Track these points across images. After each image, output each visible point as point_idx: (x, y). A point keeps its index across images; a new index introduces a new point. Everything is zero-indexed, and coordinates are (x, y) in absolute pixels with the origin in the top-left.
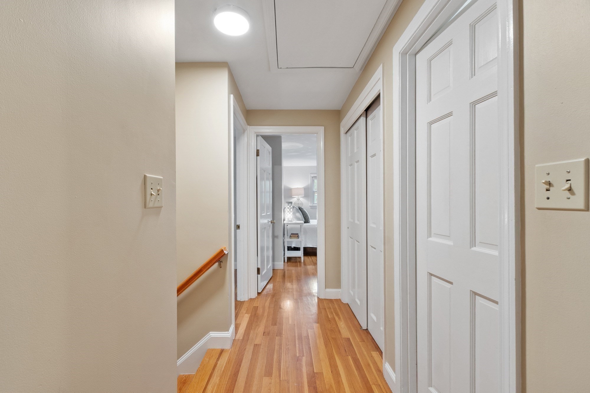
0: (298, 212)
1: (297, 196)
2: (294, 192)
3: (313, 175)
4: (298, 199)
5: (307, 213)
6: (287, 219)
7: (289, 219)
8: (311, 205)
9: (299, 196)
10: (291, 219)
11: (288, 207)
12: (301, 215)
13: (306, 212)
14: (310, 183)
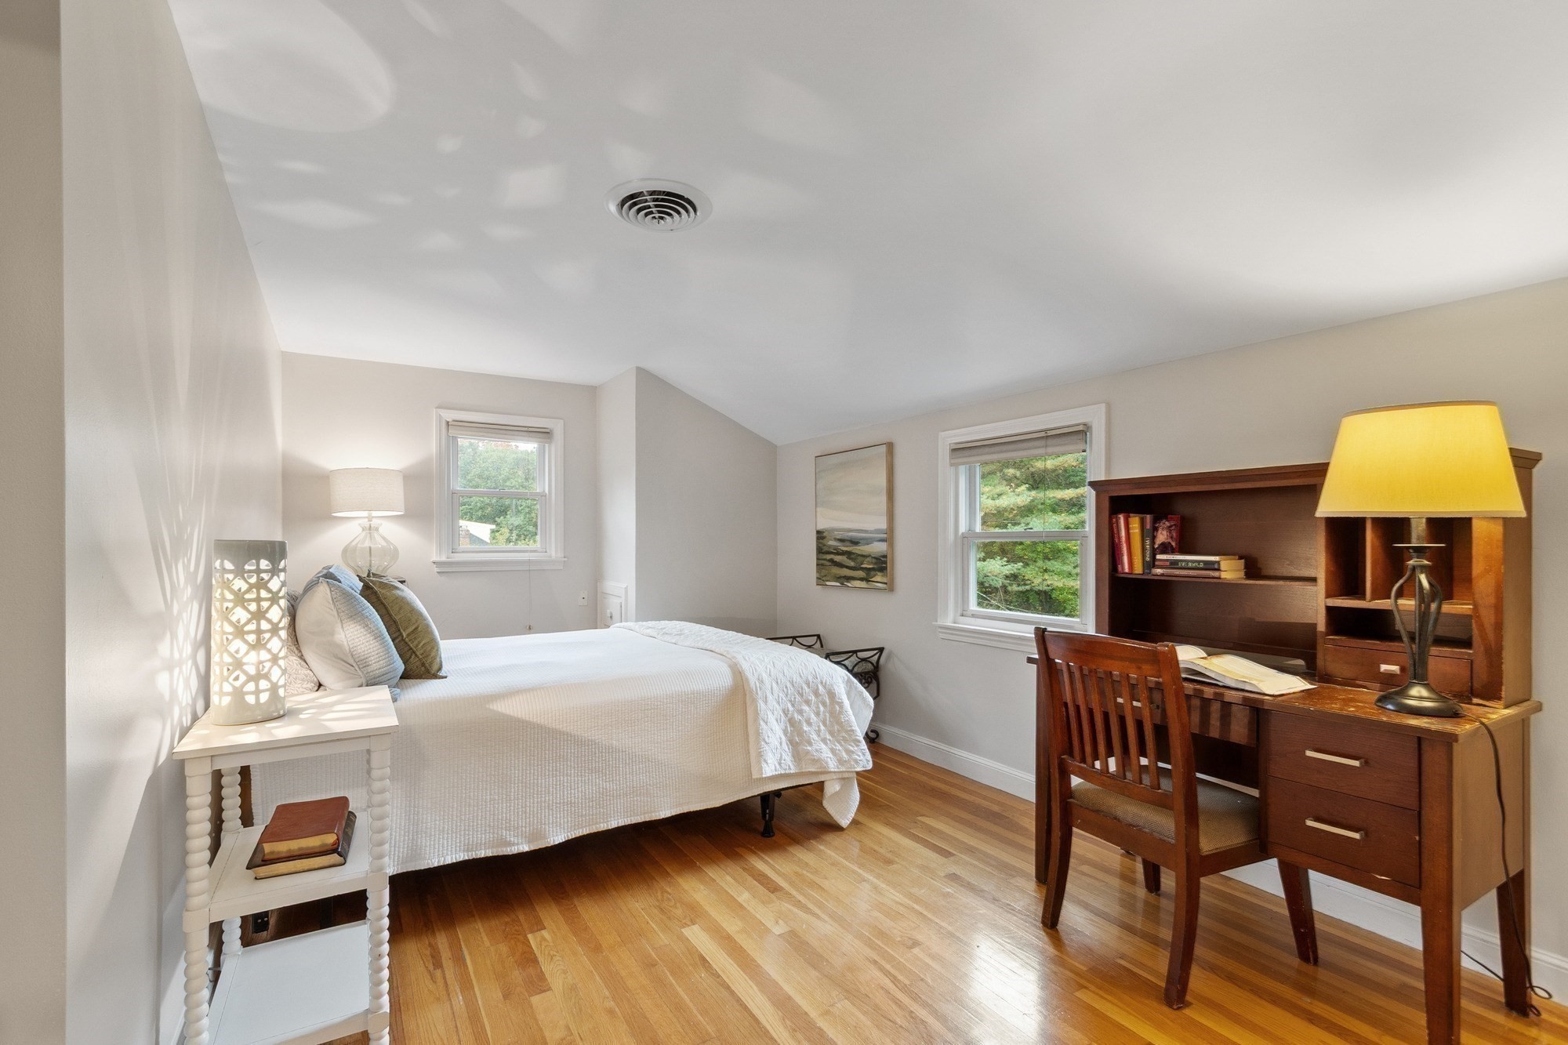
0: (356, 615)
1: (365, 514)
2: (341, 491)
3: (450, 415)
4: (370, 530)
5: (420, 614)
6: (226, 700)
7: (251, 699)
8: (443, 559)
9: (374, 514)
10: (264, 697)
11: (239, 584)
12: (378, 637)
13: (413, 610)
14: (433, 448)
